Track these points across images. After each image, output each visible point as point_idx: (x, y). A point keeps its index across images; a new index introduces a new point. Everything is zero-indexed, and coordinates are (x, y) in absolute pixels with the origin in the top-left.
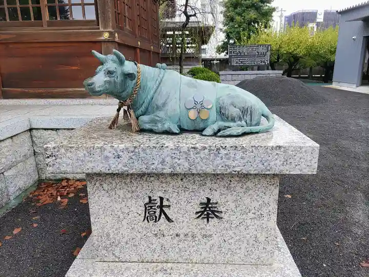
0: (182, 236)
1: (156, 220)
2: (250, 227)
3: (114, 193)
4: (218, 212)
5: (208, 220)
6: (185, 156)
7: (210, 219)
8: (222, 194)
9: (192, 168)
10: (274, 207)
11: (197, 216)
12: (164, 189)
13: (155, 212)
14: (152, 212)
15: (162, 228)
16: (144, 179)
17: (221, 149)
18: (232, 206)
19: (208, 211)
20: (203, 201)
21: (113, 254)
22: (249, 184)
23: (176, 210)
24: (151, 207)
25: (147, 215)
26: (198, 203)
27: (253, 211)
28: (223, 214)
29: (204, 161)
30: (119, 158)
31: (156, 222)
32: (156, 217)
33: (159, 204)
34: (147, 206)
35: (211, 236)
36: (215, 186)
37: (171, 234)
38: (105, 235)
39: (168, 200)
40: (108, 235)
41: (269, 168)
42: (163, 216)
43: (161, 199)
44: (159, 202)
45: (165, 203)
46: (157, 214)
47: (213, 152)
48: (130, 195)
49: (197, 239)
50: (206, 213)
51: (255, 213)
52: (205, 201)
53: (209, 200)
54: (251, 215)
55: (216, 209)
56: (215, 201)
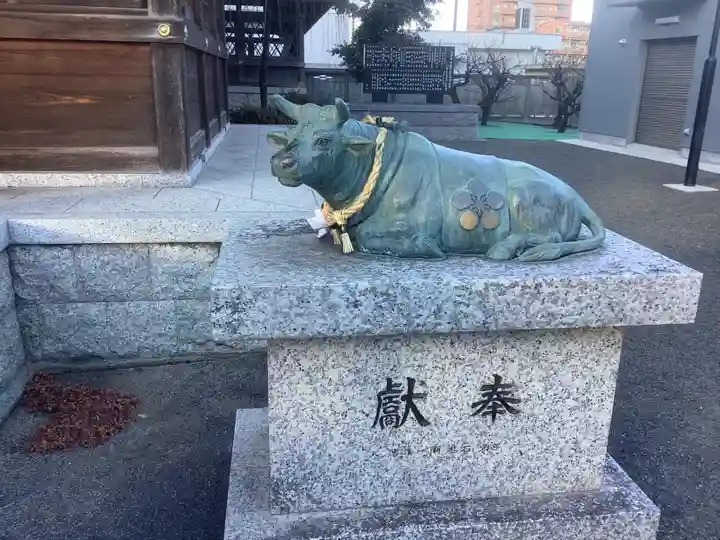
0: (444, 451)
1: (397, 423)
2: (567, 426)
3: (320, 375)
4: (513, 401)
5: (494, 418)
6: (478, 299)
7: (498, 415)
8: (522, 367)
9: (489, 320)
10: (610, 385)
11: (475, 410)
12: (416, 363)
13: (397, 408)
14: (391, 409)
15: (409, 437)
16: (382, 345)
17: (544, 285)
18: (539, 387)
19: (496, 399)
20: (488, 382)
21: (309, 497)
22: (572, 346)
23: (436, 402)
24: (390, 398)
25: (382, 413)
26: (479, 386)
27: (575, 395)
28: (521, 405)
29: (512, 307)
30: (356, 306)
31: (396, 427)
32: (398, 418)
33: (405, 392)
34: (382, 397)
35: (496, 446)
36: (512, 353)
37: (424, 447)
38: (296, 461)
39: (423, 383)
40: (302, 458)
41: (621, 316)
42: (411, 414)
43: (411, 382)
44: (407, 387)
45: (418, 389)
46: (401, 412)
47: (528, 290)
48: (352, 377)
49: (470, 453)
50: (490, 404)
51: (576, 399)
52: (492, 381)
53: (498, 378)
54: (570, 403)
55: (509, 396)
56: (509, 381)
